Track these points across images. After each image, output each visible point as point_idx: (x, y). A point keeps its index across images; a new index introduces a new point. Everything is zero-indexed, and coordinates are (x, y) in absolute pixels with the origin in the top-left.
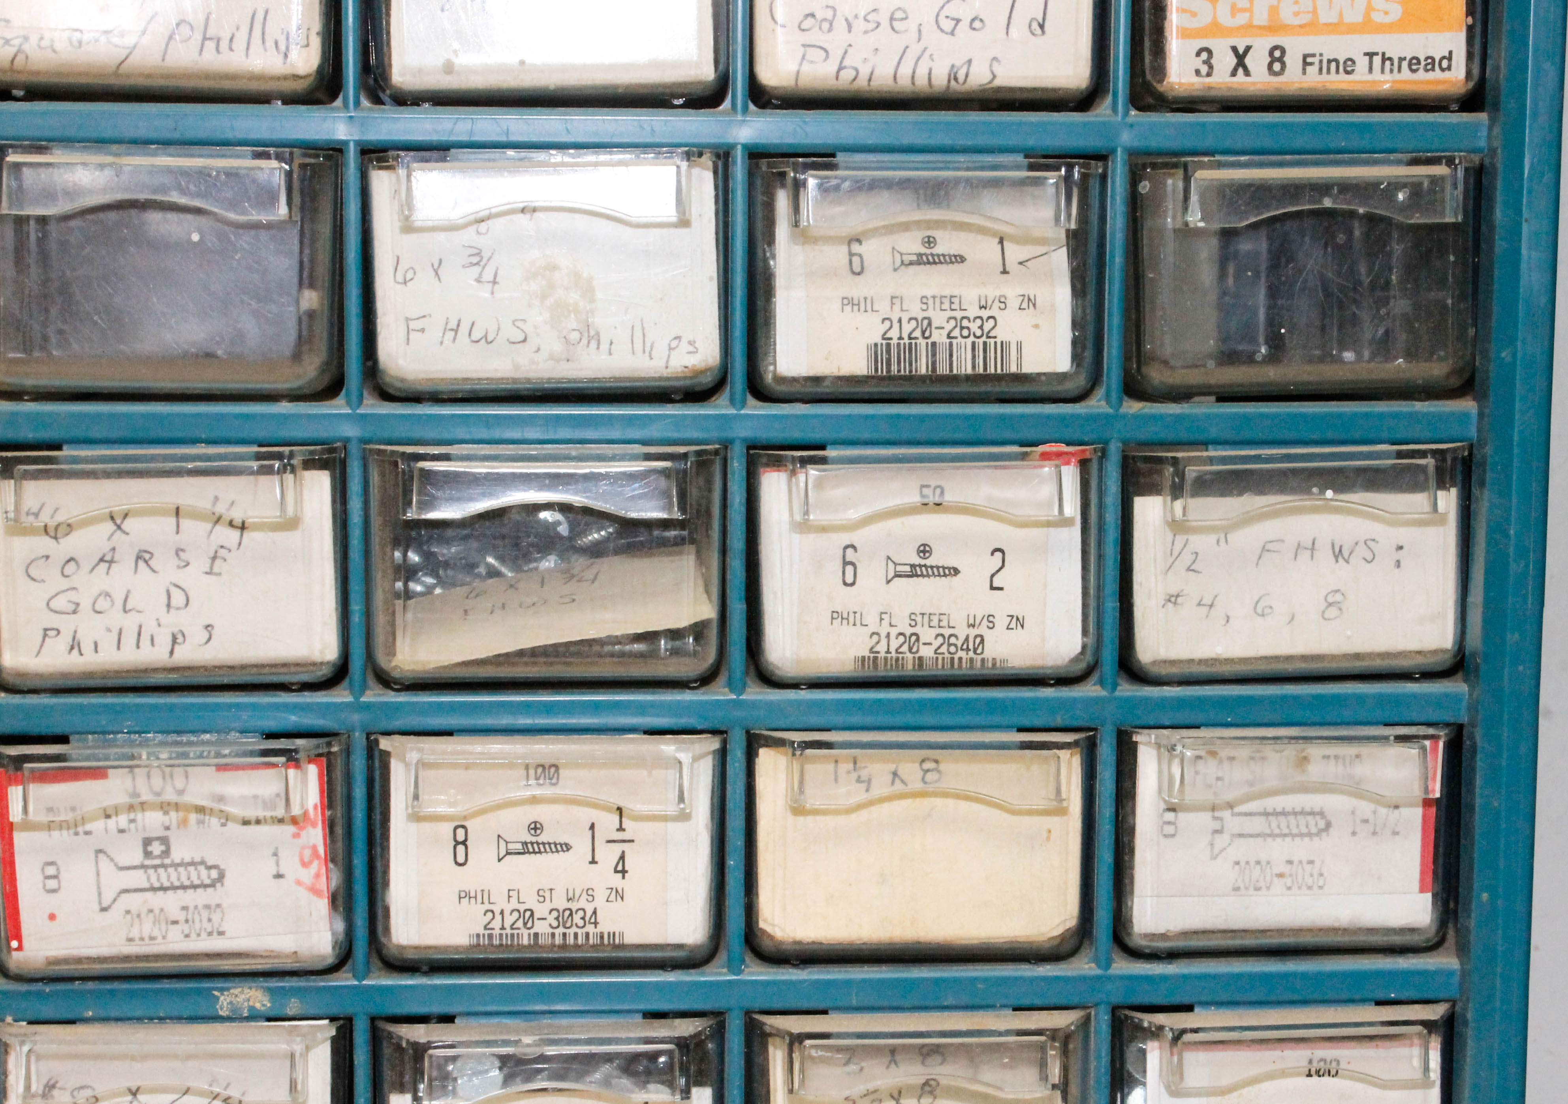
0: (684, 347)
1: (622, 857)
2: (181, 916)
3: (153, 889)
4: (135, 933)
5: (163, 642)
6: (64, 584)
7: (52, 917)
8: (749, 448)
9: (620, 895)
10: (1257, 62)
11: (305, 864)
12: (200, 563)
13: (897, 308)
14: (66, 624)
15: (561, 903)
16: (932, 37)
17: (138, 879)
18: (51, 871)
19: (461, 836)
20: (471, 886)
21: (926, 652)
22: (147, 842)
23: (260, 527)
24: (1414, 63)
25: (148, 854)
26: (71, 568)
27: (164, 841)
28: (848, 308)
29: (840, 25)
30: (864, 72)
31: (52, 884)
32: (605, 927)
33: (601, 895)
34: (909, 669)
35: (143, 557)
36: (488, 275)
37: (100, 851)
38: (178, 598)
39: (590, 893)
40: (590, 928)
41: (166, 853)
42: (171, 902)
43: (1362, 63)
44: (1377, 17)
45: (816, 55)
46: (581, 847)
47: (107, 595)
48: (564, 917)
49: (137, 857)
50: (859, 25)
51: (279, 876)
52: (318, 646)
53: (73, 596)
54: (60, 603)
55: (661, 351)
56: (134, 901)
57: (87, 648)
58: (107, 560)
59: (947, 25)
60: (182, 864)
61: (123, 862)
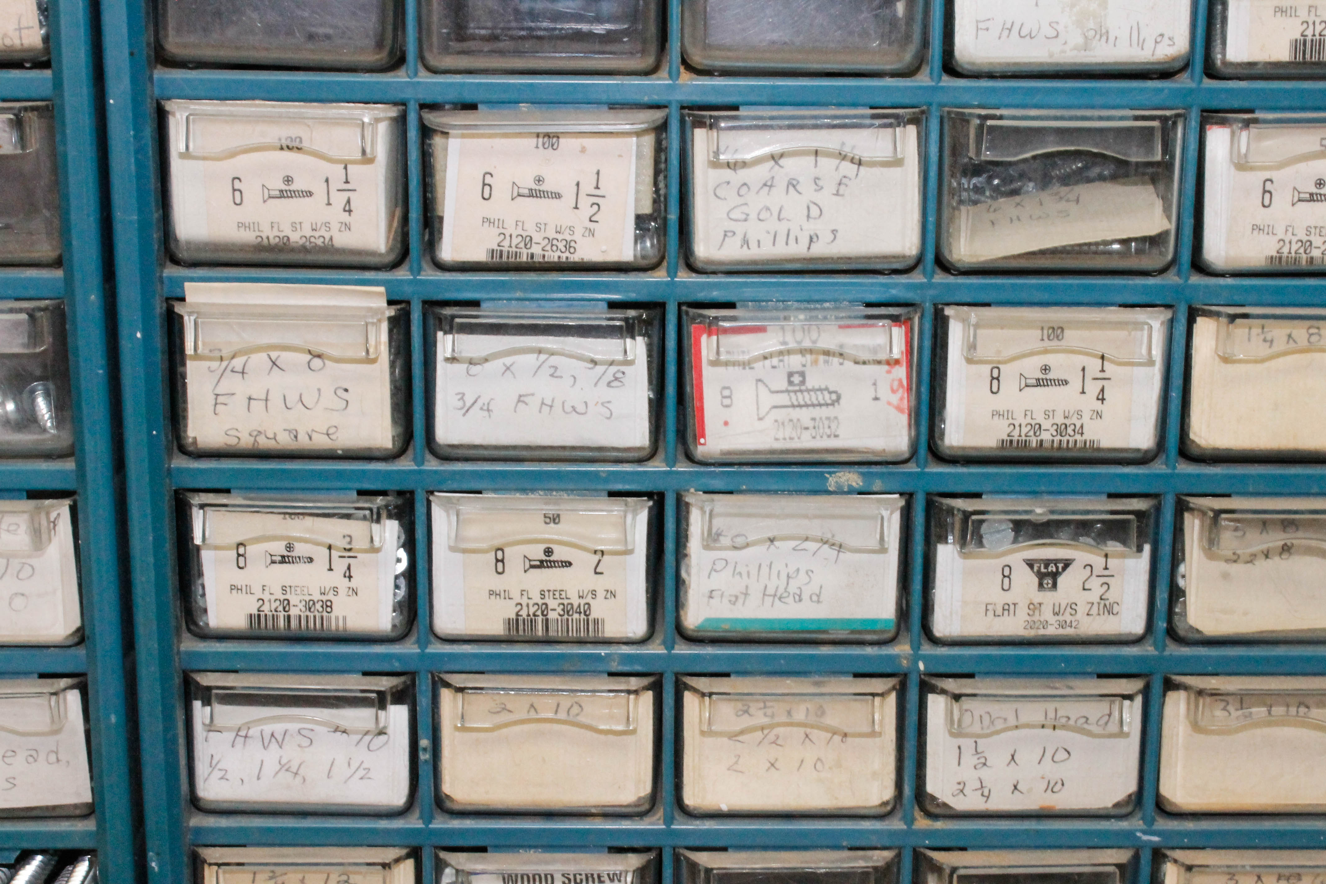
0: (1166, 41)
1: (1102, 390)
2: (810, 424)
3: (793, 406)
4: (780, 435)
5: (805, 242)
6: (740, 201)
7: (726, 423)
8: (1203, 111)
9: (1099, 415)
11: (894, 391)
12: (829, 187)
13: (1312, 14)
14: (739, 228)
15: (1060, 420)
17: (784, 399)
18: (727, 393)
19: (995, 374)
20: (1001, 408)
21: (1316, 253)
22: (790, 375)
23: (873, 164)
25: (790, 383)
26: (744, 190)
27: (802, 374)
28: (1279, 14)
31: (727, 402)
32: (1088, 436)
33: (1087, 414)
34: (1304, 264)
35: (792, 184)
37: (760, 380)
38: (815, 211)
39: (1079, 414)
40: (1078, 437)
41: (803, 382)
42: (805, 415)
46: (1076, 384)
47: (768, 209)
48: (1061, 429)
49: (784, 385)
51: (876, 399)
52: (908, 245)
53: (745, 209)
54: (735, 215)
55: (1149, 44)
56: (781, 414)
57: (754, 245)
58: (768, 185)
60: (814, 390)
61: (774, 388)
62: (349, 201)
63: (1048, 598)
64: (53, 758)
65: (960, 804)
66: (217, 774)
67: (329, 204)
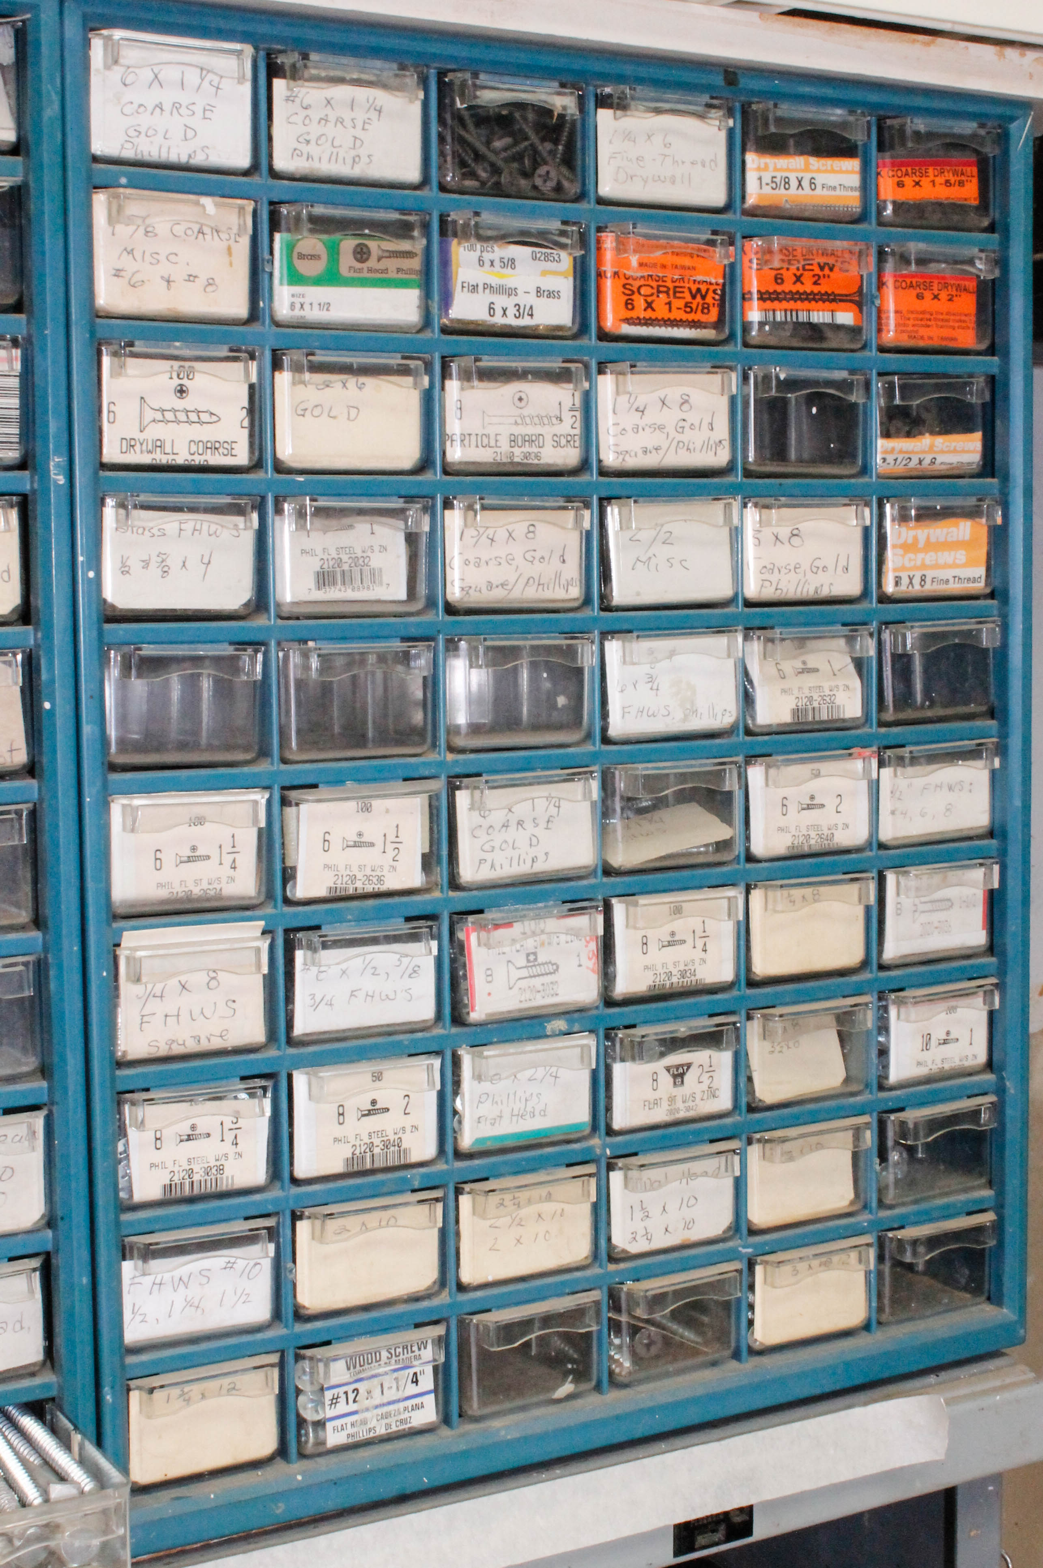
0: (726, 715)
1: (705, 944)
2: (541, 988)
3: (531, 977)
4: (523, 999)
5: (529, 862)
6: (489, 838)
7: (489, 994)
8: (745, 757)
9: (704, 961)
10: (916, 581)
11: (590, 959)
12: (542, 824)
13: (800, 692)
14: (489, 857)
15: (682, 968)
16: (809, 575)
17: (524, 973)
18: (489, 972)
19: (645, 941)
20: (649, 963)
21: (812, 842)
22: (528, 955)
24: (969, 580)
25: (528, 961)
26: (490, 831)
27: (535, 954)
28: (782, 696)
29: (776, 570)
30: (785, 590)
31: (489, 979)
32: (698, 977)
33: (697, 962)
34: (806, 850)
35: (520, 823)
36: (655, 687)
37: (509, 961)
38: (534, 841)
39: (693, 962)
40: (693, 978)
41: (536, 960)
42: (537, 982)
43: (951, 580)
44: (958, 562)
45: (767, 584)
46: (690, 942)
47: (506, 842)
48: (683, 974)
49: (523, 962)
50: (783, 571)
51: (580, 966)
52: (587, 859)
53: (491, 843)
54: (486, 847)
55: (719, 716)
56: (523, 984)
57: (498, 867)
58: (505, 826)
59: (815, 570)
60: (543, 964)
61: (519, 965)
62: (234, 861)
63: (679, 1092)
64: (18, 1326)
65: (634, 1249)
66: (139, 1318)
67: (221, 864)
